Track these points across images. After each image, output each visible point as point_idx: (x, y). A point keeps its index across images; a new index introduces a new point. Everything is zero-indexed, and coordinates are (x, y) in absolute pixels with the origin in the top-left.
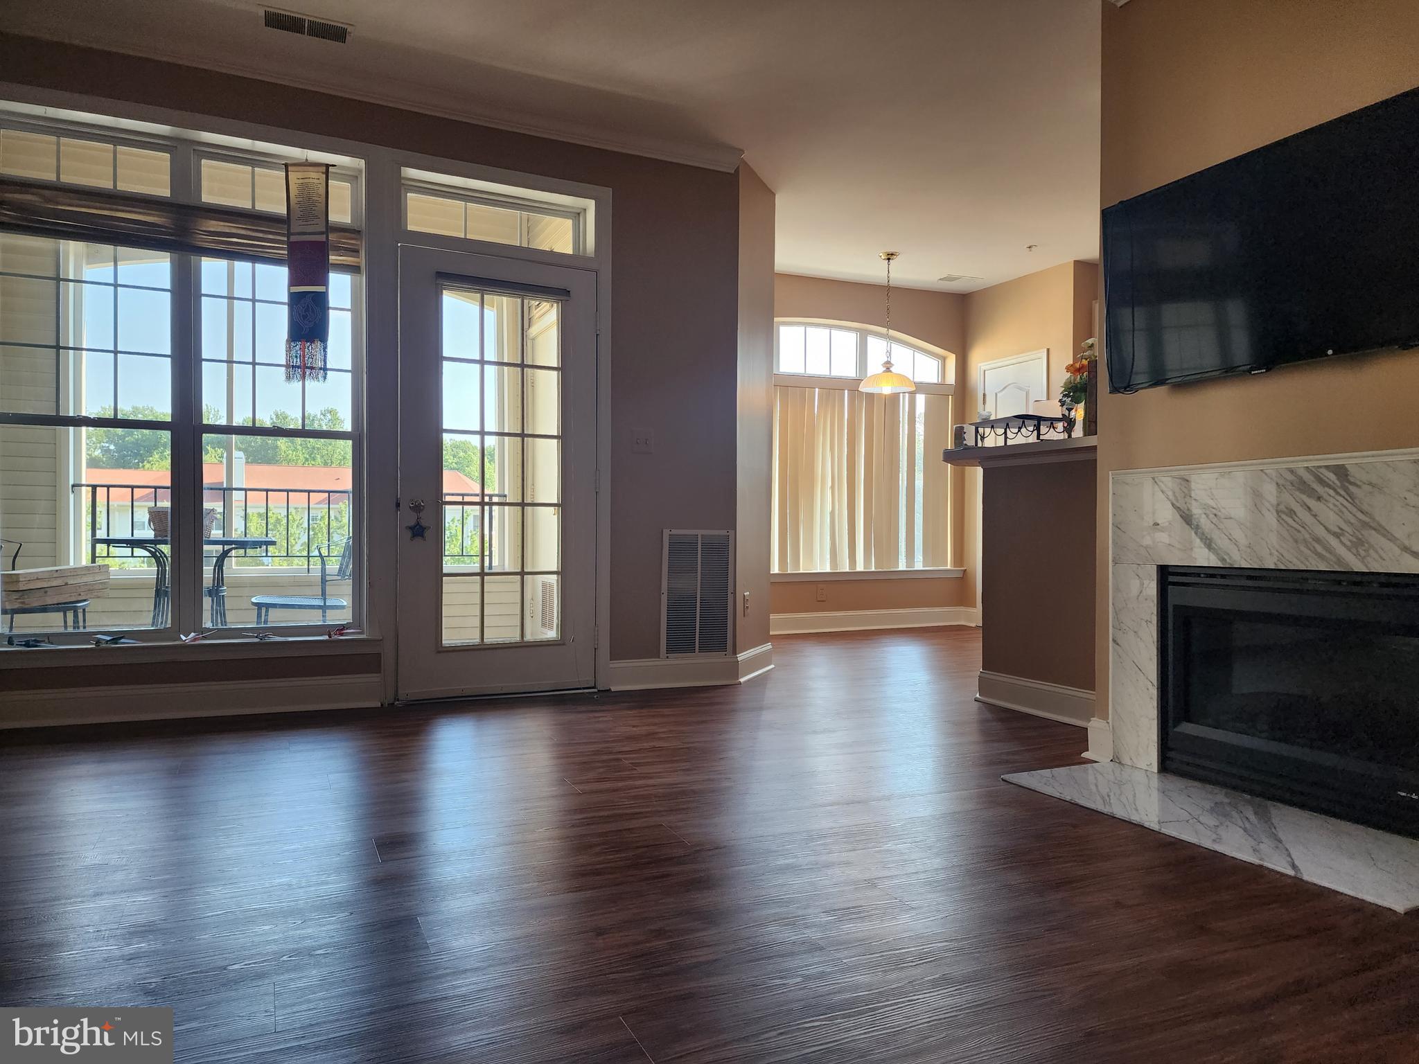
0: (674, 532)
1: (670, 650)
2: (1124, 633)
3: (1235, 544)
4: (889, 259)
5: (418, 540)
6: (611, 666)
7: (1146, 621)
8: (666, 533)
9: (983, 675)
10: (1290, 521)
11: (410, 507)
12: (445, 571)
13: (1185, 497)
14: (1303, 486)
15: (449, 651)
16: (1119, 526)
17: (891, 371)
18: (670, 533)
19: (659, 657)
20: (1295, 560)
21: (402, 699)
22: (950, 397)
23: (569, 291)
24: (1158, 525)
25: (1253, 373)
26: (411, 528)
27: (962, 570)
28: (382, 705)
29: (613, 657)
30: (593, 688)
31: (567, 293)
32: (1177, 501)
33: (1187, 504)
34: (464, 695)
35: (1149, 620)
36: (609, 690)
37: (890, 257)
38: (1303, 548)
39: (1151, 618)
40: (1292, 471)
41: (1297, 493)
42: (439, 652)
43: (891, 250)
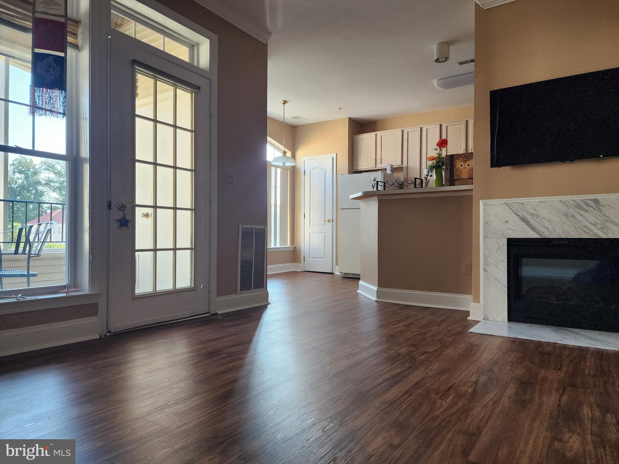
0: (244, 226)
1: (242, 289)
2: (490, 266)
3: (547, 229)
4: (284, 104)
5: (124, 228)
6: (218, 300)
7: (502, 261)
8: (241, 226)
9: (378, 290)
10: (573, 220)
11: (118, 207)
12: (137, 248)
13: (522, 210)
14: (579, 206)
15: (139, 298)
16: (487, 223)
17: (286, 156)
18: (243, 227)
19: (237, 293)
20: (575, 235)
21: (113, 331)
22: (289, 170)
23: (200, 88)
24: (508, 222)
25: (565, 162)
26: (120, 221)
27: (293, 247)
28: (100, 337)
29: (219, 294)
30: (208, 313)
31: (199, 88)
32: (518, 212)
33: (523, 213)
34: (146, 324)
35: (503, 260)
36: (216, 314)
37: (285, 102)
38: (579, 230)
39: (504, 260)
40: (574, 201)
41: (577, 209)
42: (134, 299)
43: (286, 99)
